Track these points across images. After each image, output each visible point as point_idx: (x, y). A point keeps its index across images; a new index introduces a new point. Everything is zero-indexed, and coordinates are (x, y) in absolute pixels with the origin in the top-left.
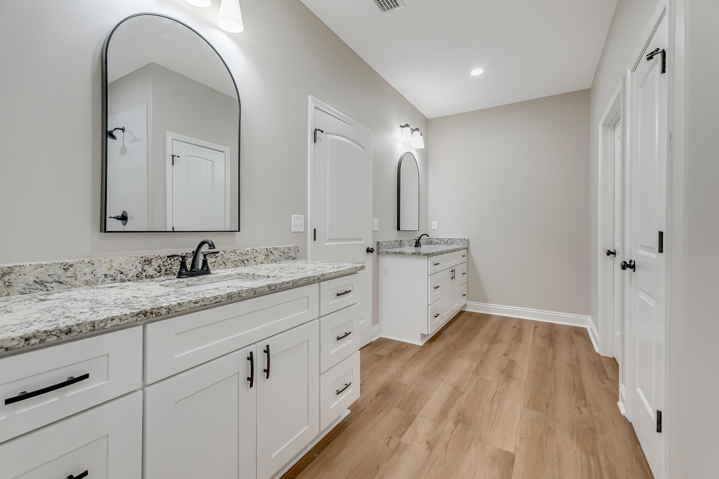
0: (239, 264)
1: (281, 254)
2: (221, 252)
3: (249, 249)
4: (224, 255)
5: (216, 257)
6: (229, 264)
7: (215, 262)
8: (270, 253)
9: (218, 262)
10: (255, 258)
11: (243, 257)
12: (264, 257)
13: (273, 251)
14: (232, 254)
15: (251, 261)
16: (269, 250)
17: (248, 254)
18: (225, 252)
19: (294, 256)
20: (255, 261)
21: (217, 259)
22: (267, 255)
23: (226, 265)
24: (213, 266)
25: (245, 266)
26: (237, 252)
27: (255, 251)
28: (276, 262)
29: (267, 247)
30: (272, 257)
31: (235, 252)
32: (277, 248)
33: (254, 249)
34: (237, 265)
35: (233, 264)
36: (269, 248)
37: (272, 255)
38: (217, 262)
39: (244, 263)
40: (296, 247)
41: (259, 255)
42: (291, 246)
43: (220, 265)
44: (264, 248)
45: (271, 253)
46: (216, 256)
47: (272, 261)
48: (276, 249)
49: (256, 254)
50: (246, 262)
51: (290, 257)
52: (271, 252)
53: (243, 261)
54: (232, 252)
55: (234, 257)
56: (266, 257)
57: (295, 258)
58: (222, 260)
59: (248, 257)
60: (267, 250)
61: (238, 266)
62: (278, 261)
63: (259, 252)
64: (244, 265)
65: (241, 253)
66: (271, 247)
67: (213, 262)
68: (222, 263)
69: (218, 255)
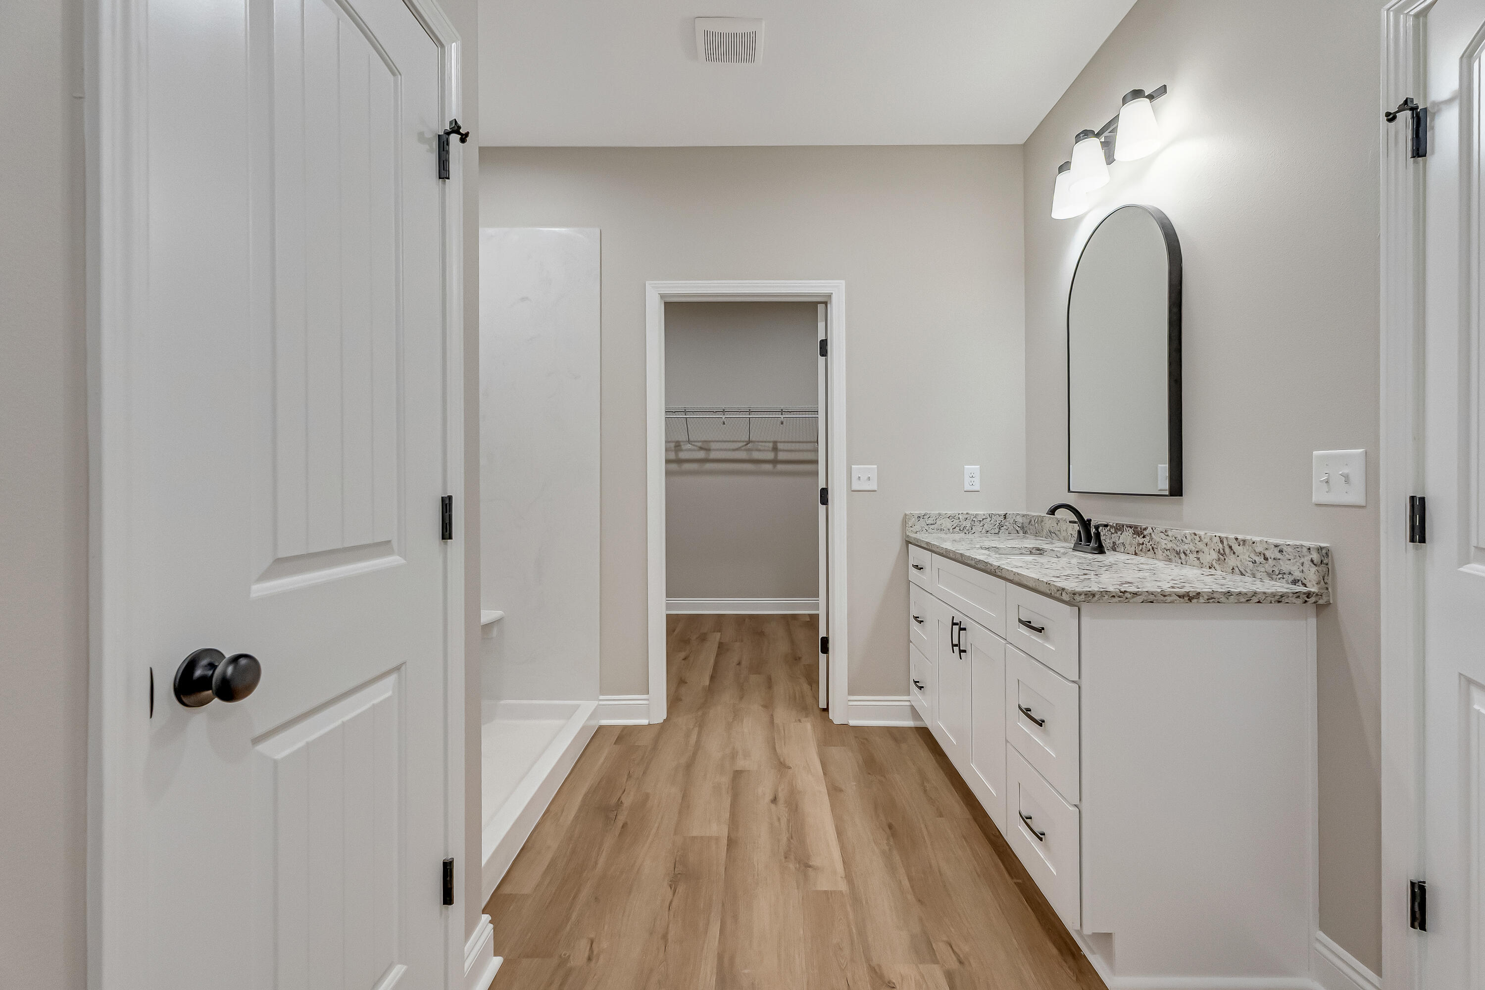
0: (1172, 557)
1: (1257, 559)
2: (1149, 530)
3: (1187, 532)
4: (1153, 535)
5: (1144, 537)
6: (1159, 552)
7: (1143, 544)
8: (1227, 550)
9: (1146, 545)
10: (1197, 552)
11: (1177, 546)
12: (1215, 555)
13: (1235, 547)
14: (1162, 535)
15: (1192, 557)
16: (1225, 543)
17: (1187, 541)
18: (1153, 531)
19: (1297, 574)
20: (1198, 559)
21: (1145, 539)
22: (1222, 551)
23: (1155, 553)
24: (1141, 550)
25: (1182, 563)
26: (1170, 533)
27: (1197, 538)
28: (1242, 574)
29: (1223, 535)
30: (1232, 561)
31: (1166, 534)
32: (1244, 541)
33: (1195, 534)
34: (1170, 558)
35: (1164, 555)
36: (1227, 538)
37: (1232, 554)
39: (1180, 558)
40: (1305, 550)
41: (1206, 549)
42: (1288, 543)
43: (1148, 551)
44: (1215, 536)
45: (1232, 550)
47: (1233, 569)
48: (1241, 543)
49: (1201, 546)
50: (1183, 556)
51: (1285, 574)
52: (1230, 547)
53: (1178, 553)
54: (1162, 532)
55: (1165, 542)
56: (1220, 556)
57: (1300, 582)
58: (1151, 543)
59: (1186, 547)
60: (1222, 542)
61: (1170, 560)
62: (1247, 574)
63: (1206, 541)
64: (1179, 561)
65: (1175, 538)
66: (1232, 536)
68: (1151, 548)
69: (1145, 533)
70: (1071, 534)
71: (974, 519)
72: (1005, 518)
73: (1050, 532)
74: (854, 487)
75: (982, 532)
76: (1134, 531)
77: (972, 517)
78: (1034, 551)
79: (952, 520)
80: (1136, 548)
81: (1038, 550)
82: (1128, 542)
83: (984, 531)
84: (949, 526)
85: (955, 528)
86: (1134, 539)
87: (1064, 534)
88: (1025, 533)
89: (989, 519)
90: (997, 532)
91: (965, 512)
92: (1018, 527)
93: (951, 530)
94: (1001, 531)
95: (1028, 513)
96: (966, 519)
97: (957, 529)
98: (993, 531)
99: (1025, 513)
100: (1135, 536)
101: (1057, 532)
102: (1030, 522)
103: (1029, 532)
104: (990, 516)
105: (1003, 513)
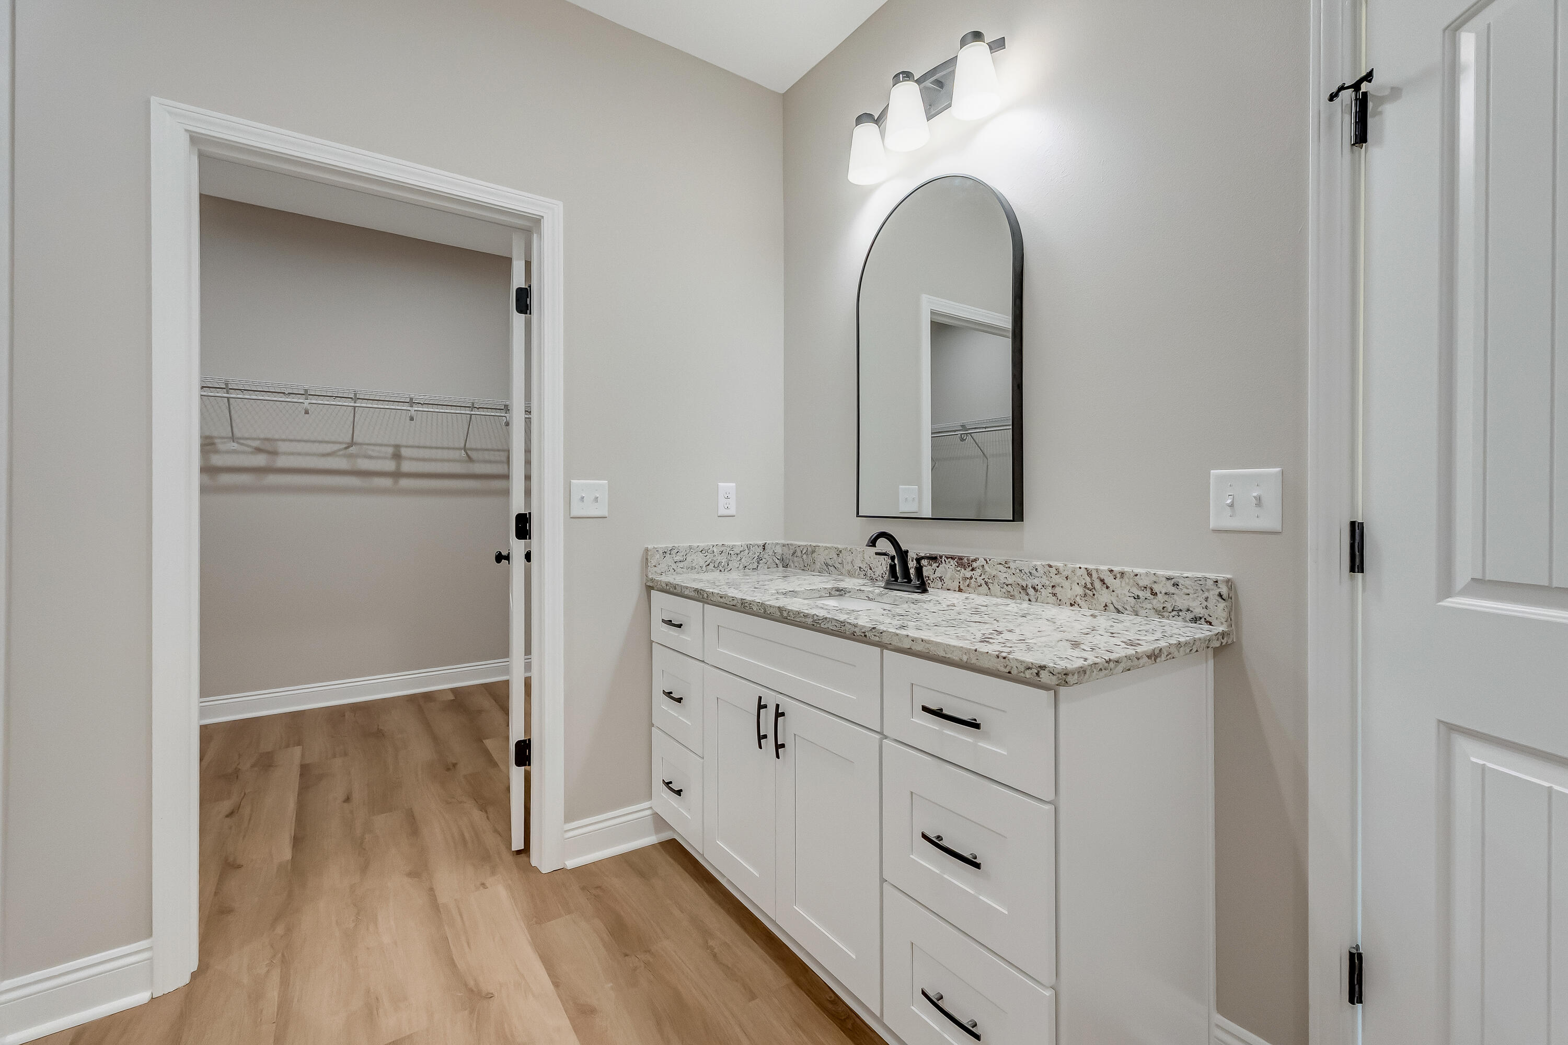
0: (1016, 593)
1: (1141, 594)
2: (981, 562)
3: (1038, 563)
4: (986, 567)
5: (973, 570)
6: (995, 588)
7: (971, 578)
8: (1098, 584)
9: (976, 579)
10: (1053, 586)
11: (1024, 579)
12: (1079, 590)
13: (1109, 580)
14: (1001, 568)
15: (1045, 593)
16: (1095, 575)
17: (1037, 574)
18: (987, 562)
19: (1199, 611)
20: (1054, 595)
21: (974, 572)
22: (1089, 586)
23: (989, 589)
24: (968, 586)
25: (1030, 600)
26: (1012, 565)
27: (1053, 570)
28: (1119, 612)
29: (1090, 567)
30: (1104, 596)
31: (1007, 566)
32: (1122, 574)
33: (1050, 566)
34: (1013, 594)
35: (1004, 590)
36: (1097, 570)
37: (1105, 589)
38: (974, 579)
39: (1028, 594)
40: (1210, 583)
41: (1066, 584)
42: (1185, 575)
43: (979, 586)
44: (1080, 568)
45: (1104, 583)
46: (972, 566)
47: (1106, 605)
48: (1118, 576)
49: (1057, 579)
50: (1031, 591)
51: (1181, 610)
52: (1102, 581)
53: (1024, 589)
54: (1000, 564)
55: (1005, 575)
56: (1087, 591)
57: (1203, 619)
58: (982, 577)
59: (1036, 581)
60: (1090, 575)
61: (1012, 597)
62: (1127, 612)
63: (1065, 573)
64: (1027, 598)
65: (1021, 571)
66: (1104, 568)
67: (968, 578)
68: (983, 582)
69: (975, 565)
70: (860, 568)
71: (731, 552)
72: (764, 549)
73: (827, 565)
74: (574, 513)
75: (739, 568)
76: (957, 563)
77: (728, 550)
78: (833, 593)
79: (705, 555)
80: (961, 583)
81: (837, 591)
82: (949, 575)
83: (741, 566)
84: (702, 563)
85: (709, 565)
86: (958, 573)
87: (848, 567)
88: (786, 566)
89: (747, 551)
90: (755, 567)
91: (720, 544)
92: (778, 559)
93: (704, 568)
94: (760, 566)
95: (789, 542)
96: (722, 552)
97: (712, 565)
98: (751, 567)
99: (783, 542)
100: (959, 568)
101: (837, 565)
102: (794, 553)
103: (792, 565)
104: (748, 547)
105: (761, 543)
